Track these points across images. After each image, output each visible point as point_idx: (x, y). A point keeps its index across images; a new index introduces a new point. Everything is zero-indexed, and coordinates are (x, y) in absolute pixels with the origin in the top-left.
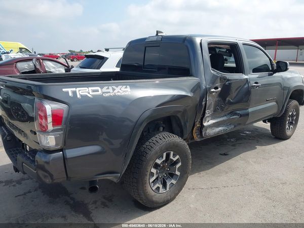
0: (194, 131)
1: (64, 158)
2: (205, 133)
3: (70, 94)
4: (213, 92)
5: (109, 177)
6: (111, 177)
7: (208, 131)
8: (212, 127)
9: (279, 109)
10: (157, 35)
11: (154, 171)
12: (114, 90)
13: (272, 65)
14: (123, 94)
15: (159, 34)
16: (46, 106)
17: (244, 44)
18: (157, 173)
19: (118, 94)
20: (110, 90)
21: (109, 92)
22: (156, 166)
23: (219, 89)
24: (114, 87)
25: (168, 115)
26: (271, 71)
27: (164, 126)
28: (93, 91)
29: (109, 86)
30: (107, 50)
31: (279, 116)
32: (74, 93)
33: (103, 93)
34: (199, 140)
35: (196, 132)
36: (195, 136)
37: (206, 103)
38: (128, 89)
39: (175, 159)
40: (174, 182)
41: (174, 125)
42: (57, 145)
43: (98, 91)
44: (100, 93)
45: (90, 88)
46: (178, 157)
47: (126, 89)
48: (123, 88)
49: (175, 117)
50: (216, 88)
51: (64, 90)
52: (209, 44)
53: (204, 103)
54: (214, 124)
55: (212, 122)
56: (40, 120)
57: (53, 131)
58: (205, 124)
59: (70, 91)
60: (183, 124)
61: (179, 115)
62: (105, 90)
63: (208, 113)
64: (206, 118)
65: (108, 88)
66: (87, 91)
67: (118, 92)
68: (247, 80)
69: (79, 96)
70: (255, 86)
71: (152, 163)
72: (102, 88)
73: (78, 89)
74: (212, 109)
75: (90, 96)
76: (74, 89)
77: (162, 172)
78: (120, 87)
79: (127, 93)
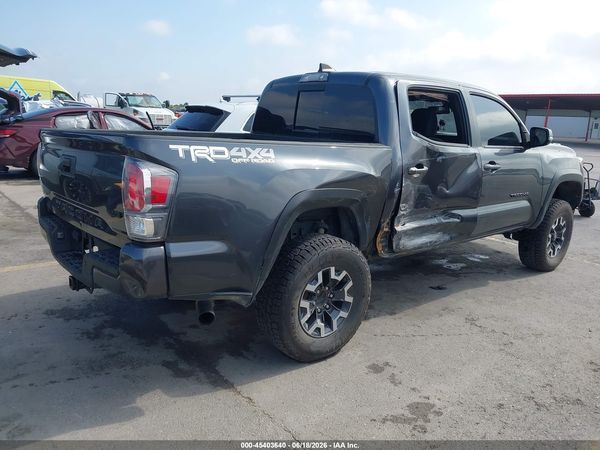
0: (378, 239)
1: (167, 256)
2: (398, 245)
3: (181, 155)
4: (415, 172)
5: (234, 297)
6: (238, 298)
7: (402, 242)
8: (410, 235)
9: (533, 215)
10: (320, 70)
11: (305, 304)
12: (248, 153)
13: (522, 133)
14: (262, 161)
15: (324, 70)
16: (143, 171)
17: (473, 94)
18: (312, 305)
19: (255, 160)
20: (243, 153)
21: (241, 157)
22: (309, 296)
23: (425, 168)
24: (249, 149)
25: (333, 204)
26: (521, 145)
27: (327, 227)
28: (217, 153)
29: (240, 147)
30: (227, 99)
31: (534, 228)
32: (187, 153)
33: (232, 157)
34: (386, 256)
35: (381, 242)
36: (379, 248)
37: (401, 191)
38: (272, 154)
39: (340, 278)
40: (344, 314)
41: (345, 225)
42: (156, 234)
43: (223, 153)
44: (226, 156)
45: (212, 148)
46: (344, 273)
47: (267, 155)
48: (264, 153)
49: (347, 211)
50: (420, 166)
51: (171, 146)
52: (411, 89)
53: (397, 190)
54: (414, 229)
55: (410, 226)
56: (131, 199)
57: (152, 211)
58: (399, 228)
59: (180, 148)
60: (359, 224)
61: (353, 208)
62: (234, 152)
63: (404, 209)
64: (400, 217)
65: (239, 151)
66: (207, 151)
67: (255, 157)
68: (476, 158)
69: (194, 159)
70: (489, 168)
71: (299, 293)
72: (230, 150)
73: (192, 148)
74: (412, 203)
75: (211, 160)
76: (187, 147)
77: (322, 303)
78: (258, 150)
79: (269, 161)
